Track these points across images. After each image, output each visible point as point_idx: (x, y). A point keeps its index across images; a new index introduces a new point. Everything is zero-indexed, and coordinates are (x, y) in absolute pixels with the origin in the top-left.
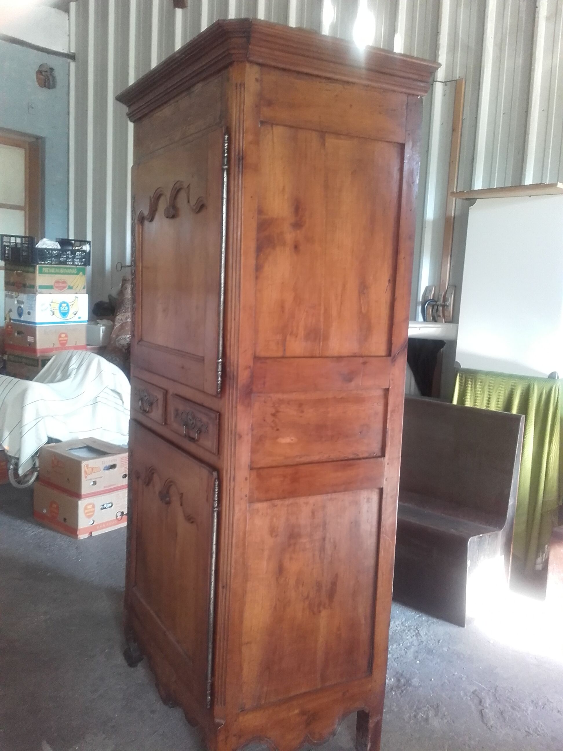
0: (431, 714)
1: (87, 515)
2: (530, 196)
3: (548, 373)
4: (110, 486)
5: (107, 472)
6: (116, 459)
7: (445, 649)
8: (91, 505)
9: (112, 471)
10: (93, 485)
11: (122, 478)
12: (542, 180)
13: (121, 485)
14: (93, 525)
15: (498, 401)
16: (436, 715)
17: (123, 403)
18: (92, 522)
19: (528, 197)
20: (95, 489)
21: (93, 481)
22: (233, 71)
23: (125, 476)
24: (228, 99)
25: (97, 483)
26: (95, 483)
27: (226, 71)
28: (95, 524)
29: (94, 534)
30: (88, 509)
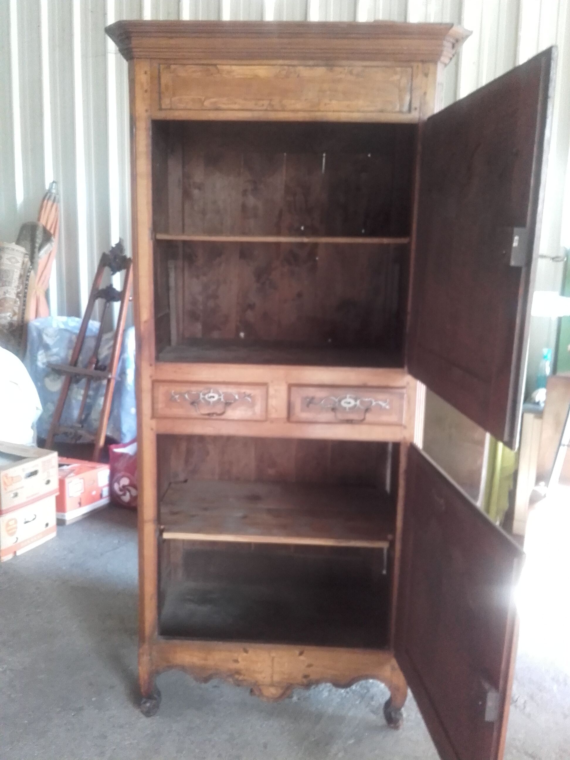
1: (10, 532)
4: (33, 496)
5: (29, 480)
6: (38, 465)
8: (14, 521)
9: (33, 478)
10: (14, 497)
11: (45, 485)
13: (45, 493)
14: (16, 543)
18: (16, 539)
20: (17, 501)
21: (14, 492)
22: (436, 69)
23: (48, 482)
24: (425, 93)
25: (19, 495)
26: (16, 495)
27: (420, 64)
28: (18, 541)
29: (19, 553)
30: (10, 526)
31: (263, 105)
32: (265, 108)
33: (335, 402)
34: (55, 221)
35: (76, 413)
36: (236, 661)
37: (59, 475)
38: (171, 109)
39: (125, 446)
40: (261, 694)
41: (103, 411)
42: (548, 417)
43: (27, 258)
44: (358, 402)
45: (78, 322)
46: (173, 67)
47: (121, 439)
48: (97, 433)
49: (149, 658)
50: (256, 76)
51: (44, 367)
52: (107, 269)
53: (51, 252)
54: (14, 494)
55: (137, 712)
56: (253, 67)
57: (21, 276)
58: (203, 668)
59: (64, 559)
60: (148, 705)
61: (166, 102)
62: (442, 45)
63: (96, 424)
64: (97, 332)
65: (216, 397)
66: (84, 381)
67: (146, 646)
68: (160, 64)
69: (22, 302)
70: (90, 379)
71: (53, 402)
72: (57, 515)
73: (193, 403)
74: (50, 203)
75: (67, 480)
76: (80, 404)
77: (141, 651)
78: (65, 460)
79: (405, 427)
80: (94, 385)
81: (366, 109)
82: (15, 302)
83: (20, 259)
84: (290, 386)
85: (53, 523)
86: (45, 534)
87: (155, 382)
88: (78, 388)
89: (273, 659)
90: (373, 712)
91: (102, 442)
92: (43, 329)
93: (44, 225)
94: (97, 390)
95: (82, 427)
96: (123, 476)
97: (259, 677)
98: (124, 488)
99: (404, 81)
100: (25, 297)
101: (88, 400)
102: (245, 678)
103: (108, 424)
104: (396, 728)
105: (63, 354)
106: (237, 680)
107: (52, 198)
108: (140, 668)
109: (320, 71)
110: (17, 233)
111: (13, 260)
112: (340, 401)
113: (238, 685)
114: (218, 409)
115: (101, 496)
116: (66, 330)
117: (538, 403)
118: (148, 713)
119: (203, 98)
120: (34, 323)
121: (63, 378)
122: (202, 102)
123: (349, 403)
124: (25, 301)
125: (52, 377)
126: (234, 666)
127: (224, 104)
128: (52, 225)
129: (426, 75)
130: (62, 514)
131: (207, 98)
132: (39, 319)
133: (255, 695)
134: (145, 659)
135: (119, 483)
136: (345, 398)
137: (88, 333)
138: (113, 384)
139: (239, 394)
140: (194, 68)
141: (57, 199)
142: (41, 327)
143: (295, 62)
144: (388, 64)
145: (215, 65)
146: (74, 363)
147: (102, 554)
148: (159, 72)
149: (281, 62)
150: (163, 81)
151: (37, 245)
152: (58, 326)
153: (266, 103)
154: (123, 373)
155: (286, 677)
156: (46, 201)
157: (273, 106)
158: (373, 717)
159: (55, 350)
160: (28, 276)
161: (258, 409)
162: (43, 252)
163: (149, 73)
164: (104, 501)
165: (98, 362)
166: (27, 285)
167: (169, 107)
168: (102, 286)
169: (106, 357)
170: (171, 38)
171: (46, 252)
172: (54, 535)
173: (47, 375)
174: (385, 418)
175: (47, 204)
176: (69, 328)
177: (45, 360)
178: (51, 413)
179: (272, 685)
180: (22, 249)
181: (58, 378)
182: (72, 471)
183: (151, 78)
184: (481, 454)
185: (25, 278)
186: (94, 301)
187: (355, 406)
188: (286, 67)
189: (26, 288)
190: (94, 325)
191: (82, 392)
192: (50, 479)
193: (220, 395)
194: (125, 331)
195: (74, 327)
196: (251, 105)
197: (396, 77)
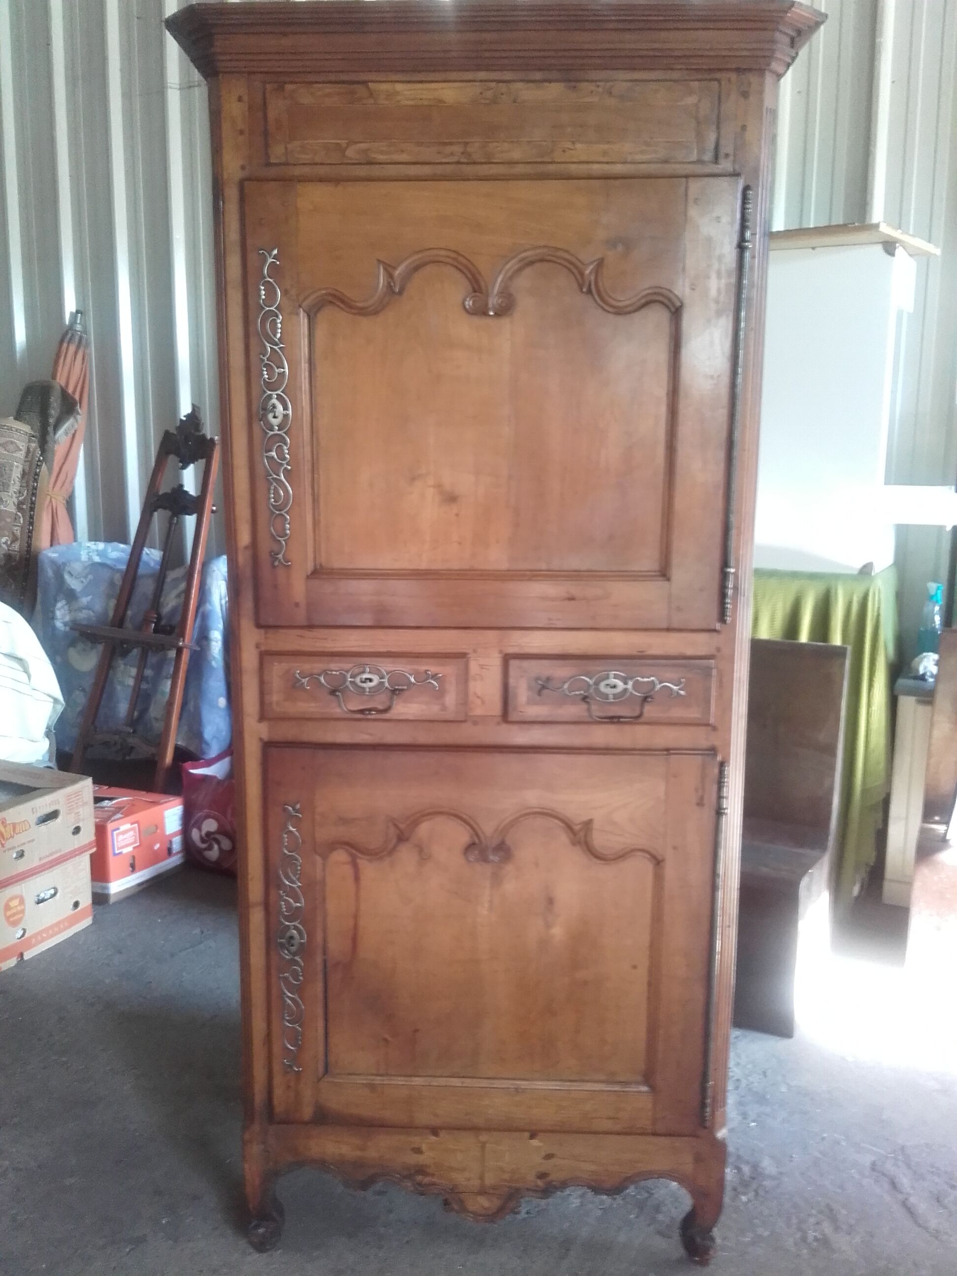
0: (827, 1228)
1: (11, 919)
2: (813, 248)
3: (859, 565)
4: (51, 855)
5: (43, 827)
6: (58, 801)
7: (784, 1089)
8: (18, 900)
9: (51, 824)
10: (16, 858)
11: (72, 836)
12: (801, 222)
13: (73, 849)
14: (23, 938)
15: (772, 620)
16: (837, 1229)
17: (29, 677)
18: (22, 932)
19: (811, 250)
20: (23, 866)
21: (18, 849)
22: (762, 84)
23: (77, 830)
24: (744, 128)
25: (26, 854)
26: (21, 855)
27: (733, 76)
28: (26, 935)
29: (27, 956)
30: (12, 908)
31: (452, 154)
32: (455, 159)
33: (589, 685)
34: (81, 380)
35: (123, 708)
36: (418, 1151)
37: (96, 818)
38: (286, 164)
39: (209, 763)
40: (464, 1209)
41: (170, 703)
42: (943, 702)
43: (34, 442)
44: (630, 684)
45: (123, 551)
46: (289, 87)
47: (203, 753)
48: (160, 741)
49: (262, 1147)
50: (441, 101)
51: (68, 629)
52: (172, 459)
53: (76, 431)
54: (17, 852)
55: (243, 1243)
56: (433, 85)
57: (24, 474)
58: (359, 1164)
59: (108, 965)
60: (261, 1230)
61: (278, 152)
62: (773, 41)
63: (158, 726)
64: (158, 567)
65: (376, 679)
66: (136, 652)
67: (256, 1127)
68: (264, 83)
69: (28, 517)
70: (147, 649)
71: (83, 690)
72: (93, 887)
73: (333, 692)
74: (72, 348)
75: (110, 826)
76: (129, 691)
77: (247, 1136)
78: (105, 790)
79: (714, 728)
80: (152, 659)
81: (639, 157)
82: (16, 519)
83: (22, 446)
84: (507, 659)
85: (86, 900)
86: (72, 921)
87: (265, 656)
88: (125, 664)
89: (483, 1146)
90: (660, 1233)
91: (169, 758)
92: (64, 564)
93: (63, 385)
94: (159, 668)
95: (134, 732)
96: (207, 817)
97: (460, 1178)
98: (209, 838)
99: (705, 107)
100: (32, 509)
101: (144, 686)
102: (434, 1180)
103: (179, 726)
104: (704, 1263)
105: (98, 607)
106: (420, 1184)
107: (77, 339)
108: (246, 1166)
109: (554, 91)
110: (18, 400)
111: (11, 447)
112: (597, 683)
113: (422, 1194)
114: (379, 703)
115: (169, 851)
116: (103, 565)
117: (923, 678)
118: (261, 1247)
119: (344, 143)
120: (49, 553)
121: (100, 647)
122: (342, 150)
123: (614, 687)
124: (31, 517)
125: (80, 646)
126: (413, 1159)
127: (382, 153)
128: (76, 387)
129: (745, 95)
130: (104, 884)
131: (352, 142)
132: (57, 548)
133: (453, 1209)
134: (255, 1149)
135: (200, 829)
136: (607, 677)
137: (141, 570)
138: (186, 656)
139: (416, 674)
140: (328, 89)
141: (84, 342)
142: (60, 561)
143: (508, 76)
144: (675, 75)
145: (365, 83)
146: (119, 621)
147: (172, 955)
148: (264, 99)
149: (482, 75)
150: (272, 114)
151: (52, 421)
152: (90, 558)
153: (457, 149)
154: (203, 637)
155: (506, 1176)
156: (65, 345)
157: (469, 155)
158: (660, 1244)
159: (85, 600)
160: (37, 474)
161: (451, 699)
162: (61, 432)
163: (246, 98)
164: (175, 861)
165: (159, 618)
166: (35, 488)
167: (283, 160)
168: (164, 488)
169: (174, 610)
170: (285, 34)
171: (66, 433)
172: (88, 922)
173: (73, 644)
174: (678, 713)
175: (67, 349)
176: (109, 562)
177: (67, 618)
178: (79, 709)
179: (483, 1192)
180: (26, 428)
181: (92, 649)
182: (118, 809)
183: (249, 108)
184: (832, 768)
185: (31, 477)
186: (151, 515)
187: (625, 690)
188: (493, 84)
189: (34, 494)
190: (152, 555)
191: (134, 671)
192: (80, 825)
193: (382, 677)
194: (205, 565)
195: (118, 560)
196: (428, 153)
197: (691, 100)
